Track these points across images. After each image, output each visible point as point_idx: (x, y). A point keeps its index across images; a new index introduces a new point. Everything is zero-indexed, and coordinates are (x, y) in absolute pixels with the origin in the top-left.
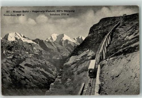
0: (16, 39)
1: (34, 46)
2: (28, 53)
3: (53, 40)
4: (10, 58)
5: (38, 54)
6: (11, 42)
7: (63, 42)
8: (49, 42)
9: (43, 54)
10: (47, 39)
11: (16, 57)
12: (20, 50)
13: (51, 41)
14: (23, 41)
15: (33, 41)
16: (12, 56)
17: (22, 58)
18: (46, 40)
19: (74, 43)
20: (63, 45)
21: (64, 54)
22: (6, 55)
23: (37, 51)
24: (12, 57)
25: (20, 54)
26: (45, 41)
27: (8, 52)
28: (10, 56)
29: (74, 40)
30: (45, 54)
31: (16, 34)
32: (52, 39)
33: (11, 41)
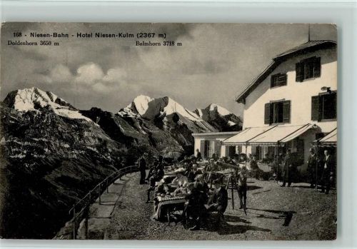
0: (37, 105)
1: (87, 126)
2: (67, 146)
3: (138, 112)
4: (18, 158)
5: (95, 149)
6: (21, 114)
7: (165, 119)
8: (126, 118)
9: (110, 150)
10: (122, 110)
11: (35, 156)
12: (46, 138)
13: (131, 115)
14: (56, 112)
15: (84, 113)
16: (25, 152)
17: (51, 159)
18: (120, 113)
19: (195, 122)
20: (165, 127)
21: (167, 152)
22: (7, 149)
23: (93, 142)
24: (24, 156)
25: (46, 150)
26: (117, 115)
27: (15, 141)
28: (19, 153)
29: (195, 115)
30: (113, 150)
31: (36, 91)
32: (134, 109)
33: (24, 112)
